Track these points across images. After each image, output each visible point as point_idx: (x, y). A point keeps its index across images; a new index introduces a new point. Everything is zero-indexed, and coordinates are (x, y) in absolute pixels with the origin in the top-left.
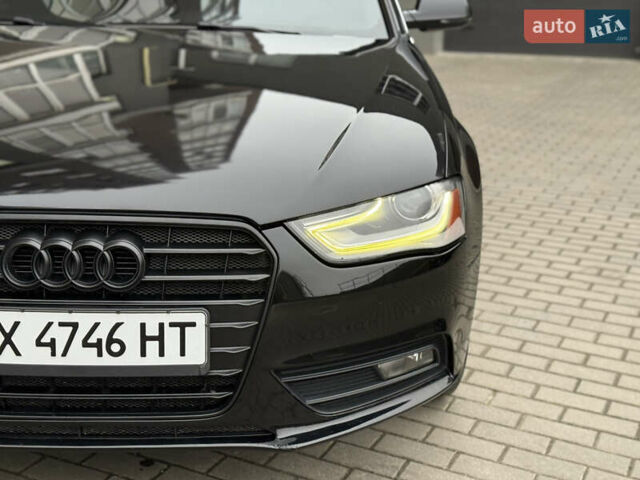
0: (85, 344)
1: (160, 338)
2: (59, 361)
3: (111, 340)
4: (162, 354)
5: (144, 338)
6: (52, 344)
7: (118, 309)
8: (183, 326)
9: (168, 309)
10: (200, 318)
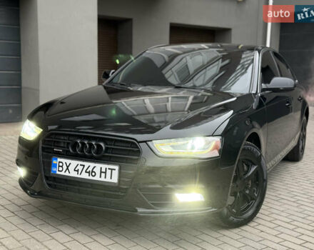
0: (86, 172)
1: (105, 173)
2: (79, 176)
3: (92, 172)
4: (105, 177)
5: (101, 172)
6: (78, 171)
7: (95, 162)
8: (112, 170)
9: (108, 164)
10: (117, 168)
